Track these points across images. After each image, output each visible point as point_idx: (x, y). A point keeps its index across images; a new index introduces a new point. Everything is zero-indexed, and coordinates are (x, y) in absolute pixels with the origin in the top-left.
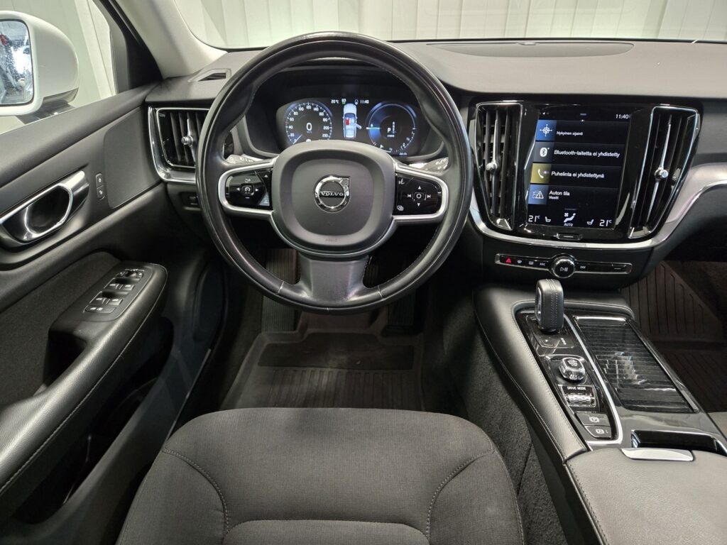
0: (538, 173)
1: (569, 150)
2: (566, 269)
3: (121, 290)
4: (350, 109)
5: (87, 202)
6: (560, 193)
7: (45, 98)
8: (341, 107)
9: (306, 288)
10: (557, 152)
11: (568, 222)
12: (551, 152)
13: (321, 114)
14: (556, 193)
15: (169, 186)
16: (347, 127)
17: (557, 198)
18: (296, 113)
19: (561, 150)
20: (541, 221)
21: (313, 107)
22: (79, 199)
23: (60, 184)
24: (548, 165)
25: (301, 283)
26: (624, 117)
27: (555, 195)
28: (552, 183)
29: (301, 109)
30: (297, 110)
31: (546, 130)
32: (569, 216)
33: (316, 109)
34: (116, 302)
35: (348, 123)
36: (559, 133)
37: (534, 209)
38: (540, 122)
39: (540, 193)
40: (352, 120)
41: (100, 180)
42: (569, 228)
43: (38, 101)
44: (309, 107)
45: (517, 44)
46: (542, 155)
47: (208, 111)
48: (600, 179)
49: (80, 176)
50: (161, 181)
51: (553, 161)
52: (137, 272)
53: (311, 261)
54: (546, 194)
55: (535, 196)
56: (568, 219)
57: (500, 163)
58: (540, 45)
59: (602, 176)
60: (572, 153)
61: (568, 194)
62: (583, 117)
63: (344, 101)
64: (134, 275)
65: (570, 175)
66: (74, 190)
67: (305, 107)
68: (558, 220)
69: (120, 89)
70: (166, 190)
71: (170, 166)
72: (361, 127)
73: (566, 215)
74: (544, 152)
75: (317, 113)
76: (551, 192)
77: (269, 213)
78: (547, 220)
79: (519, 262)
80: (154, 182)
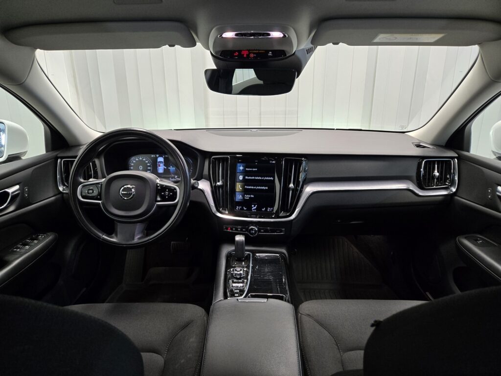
0: (239, 187)
1: (252, 177)
2: (254, 232)
3: (31, 243)
4: (161, 159)
5: (18, 199)
6: (249, 196)
7: (9, 155)
8: (156, 158)
9: (115, 237)
10: (246, 177)
11: (254, 209)
12: (244, 178)
13: (147, 162)
14: (248, 196)
15: (65, 195)
16: (159, 168)
17: (248, 198)
18: (134, 162)
19: (248, 177)
20: (242, 209)
21: (143, 159)
22: (14, 197)
23: (6, 190)
24: (243, 183)
25: (113, 235)
26: (273, 162)
27: (247, 197)
28: (245, 191)
29: (137, 159)
30: (135, 160)
31: (241, 168)
32: (254, 207)
33: (144, 160)
34: (27, 247)
35: (160, 166)
36: (247, 169)
37: (239, 203)
38: (238, 164)
39: (241, 196)
40: (162, 165)
41: (27, 190)
42: (254, 212)
43: (6, 156)
44: (141, 159)
45: (249, 131)
46: (240, 179)
47: (75, 160)
48: (266, 189)
49: (17, 187)
50: (61, 192)
51: (245, 182)
52: (42, 236)
53: (118, 224)
54: (243, 196)
55: (239, 197)
56: (254, 208)
57: (223, 182)
58: (259, 131)
59: (267, 188)
60: (253, 178)
61: (253, 196)
62: (257, 162)
63: (157, 156)
64: (40, 237)
65: (253, 188)
66: (12, 193)
67: (139, 159)
68: (250, 209)
69: (47, 151)
70: (63, 197)
71: (66, 185)
72: (166, 168)
73: (253, 206)
74: (241, 178)
75: (145, 161)
76: (246, 196)
77: (100, 202)
78: (245, 209)
79: (234, 229)
80: (57, 193)
